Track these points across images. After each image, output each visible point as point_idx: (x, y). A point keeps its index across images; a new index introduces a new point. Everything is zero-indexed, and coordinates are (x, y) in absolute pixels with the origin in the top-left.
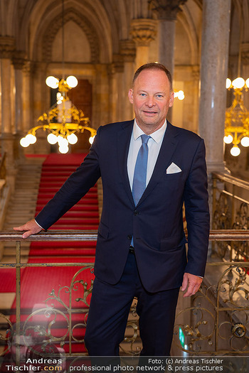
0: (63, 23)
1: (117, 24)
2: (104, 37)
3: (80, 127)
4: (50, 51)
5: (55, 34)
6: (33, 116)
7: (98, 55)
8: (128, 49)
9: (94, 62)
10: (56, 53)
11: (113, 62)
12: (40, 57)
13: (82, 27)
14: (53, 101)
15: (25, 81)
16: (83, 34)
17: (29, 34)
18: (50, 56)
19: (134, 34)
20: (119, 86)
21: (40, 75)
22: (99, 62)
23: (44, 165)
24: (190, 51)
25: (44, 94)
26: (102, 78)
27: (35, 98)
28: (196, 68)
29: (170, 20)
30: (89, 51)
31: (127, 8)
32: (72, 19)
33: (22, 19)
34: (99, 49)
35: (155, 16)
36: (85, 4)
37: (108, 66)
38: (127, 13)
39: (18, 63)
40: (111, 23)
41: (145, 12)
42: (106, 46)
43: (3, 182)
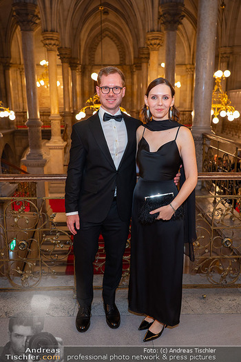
0: (102, 39)
1: (137, 38)
2: (128, 48)
4: (94, 58)
5: (97, 46)
6: (84, 101)
7: (125, 59)
8: (144, 54)
9: (122, 64)
10: (98, 59)
11: (134, 64)
12: (87, 62)
13: (114, 41)
15: (78, 78)
16: (115, 46)
17: (80, 46)
18: (94, 61)
19: (148, 42)
20: (138, 79)
21: (87, 74)
22: (125, 64)
24: (185, 55)
25: (90, 86)
26: (127, 74)
27: (85, 89)
28: (188, 67)
29: (173, 30)
30: (118, 56)
31: (143, 26)
32: (107, 35)
33: (75, 36)
34: (125, 55)
35: (163, 28)
36: (116, 25)
37: (131, 66)
38: (144, 29)
39: (73, 66)
40: (132, 36)
41: (156, 28)
42: (129, 53)
43: (65, 143)
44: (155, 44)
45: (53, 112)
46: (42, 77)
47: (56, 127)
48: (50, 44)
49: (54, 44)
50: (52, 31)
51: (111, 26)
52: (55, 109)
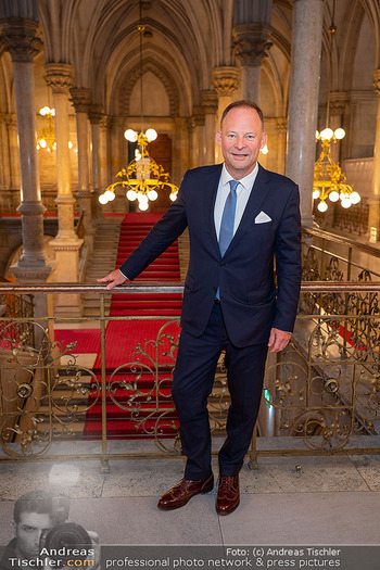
0: (141, 74)
1: (198, 75)
2: (183, 89)
3: (160, 183)
4: (128, 104)
5: (133, 86)
6: (111, 173)
7: (178, 108)
8: (210, 100)
9: (173, 115)
10: (134, 107)
11: (193, 115)
12: (117, 111)
13: (160, 78)
14: (132, 157)
15: (102, 137)
16: (162, 86)
17: (106, 86)
18: (128, 109)
19: (216, 83)
20: (200, 140)
21: (118, 130)
22: (178, 116)
23: (122, 224)
24: (275, 102)
25: (121, 150)
26: (182, 132)
27: (113, 154)
28: (280, 121)
29: (256, 66)
30: (168, 103)
31: (208, 56)
32: (150, 69)
33: (98, 71)
34: (178, 101)
35: (238, 62)
36: (164, 53)
37: (188, 119)
38: (209, 62)
39: (94, 117)
40: (191, 73)
41: (228, 60)
42: (186, 98)
43: (81, 241)
44: (226, 86)
45: (61, 191)
46: (44, 133)
47: (66, 215)
48: (58, 83)
49: (65, 83)
50: (62, 62)
51: (157, 56)
52: (64, 187)
